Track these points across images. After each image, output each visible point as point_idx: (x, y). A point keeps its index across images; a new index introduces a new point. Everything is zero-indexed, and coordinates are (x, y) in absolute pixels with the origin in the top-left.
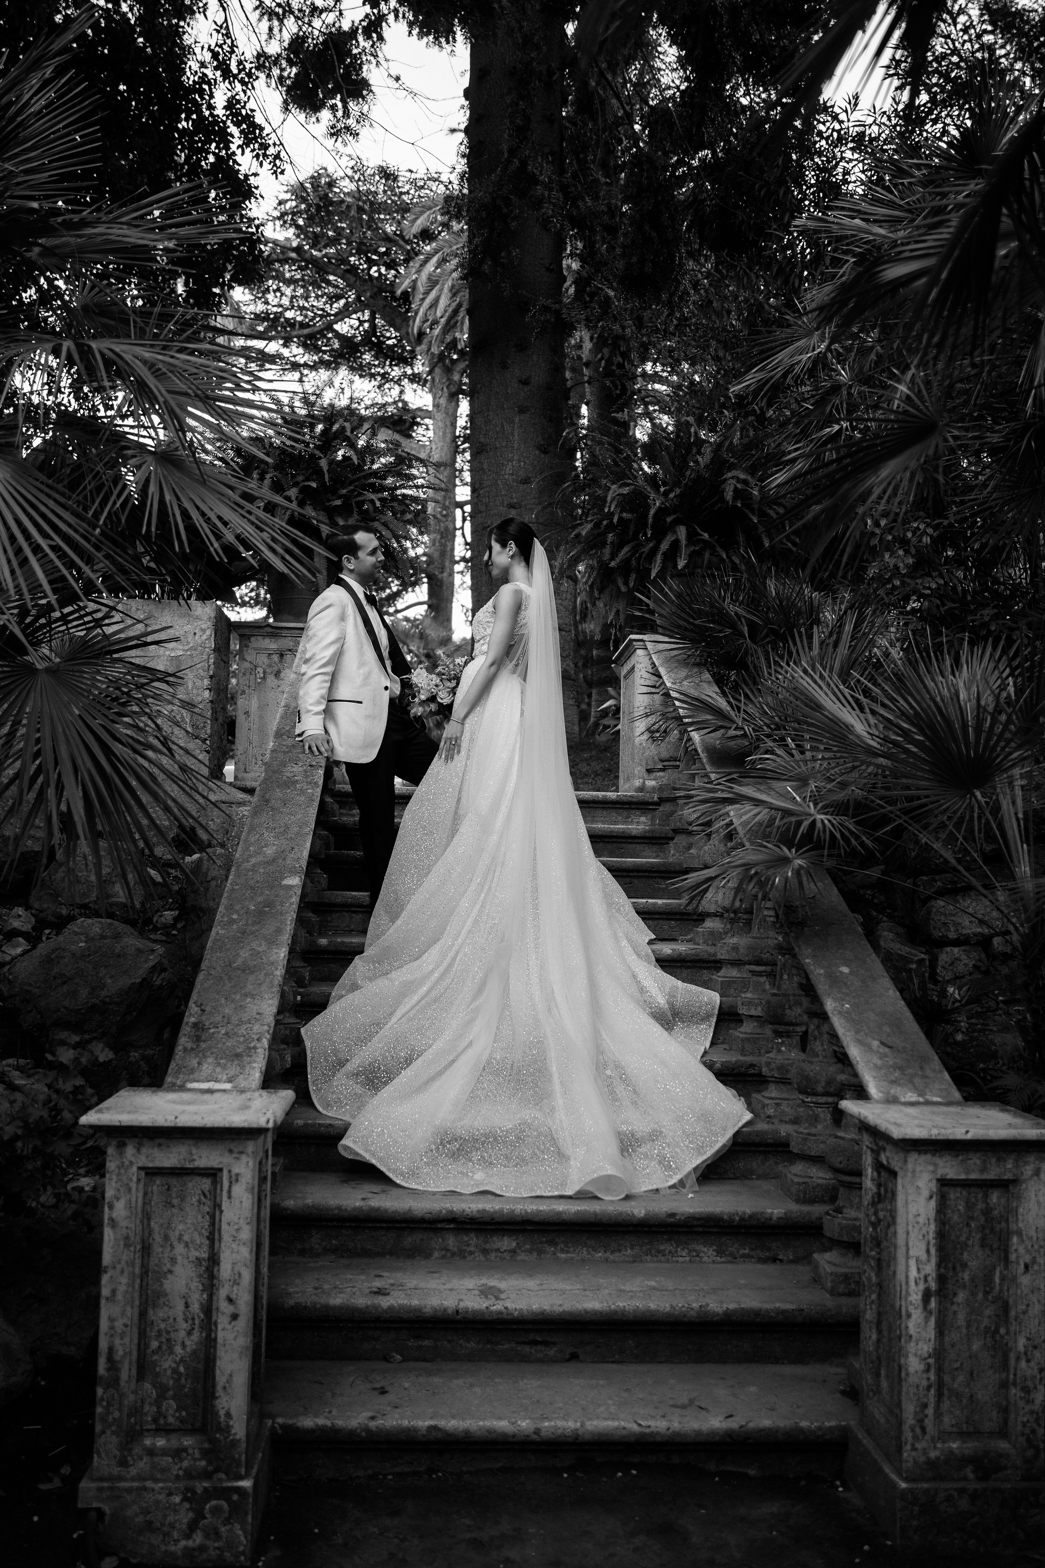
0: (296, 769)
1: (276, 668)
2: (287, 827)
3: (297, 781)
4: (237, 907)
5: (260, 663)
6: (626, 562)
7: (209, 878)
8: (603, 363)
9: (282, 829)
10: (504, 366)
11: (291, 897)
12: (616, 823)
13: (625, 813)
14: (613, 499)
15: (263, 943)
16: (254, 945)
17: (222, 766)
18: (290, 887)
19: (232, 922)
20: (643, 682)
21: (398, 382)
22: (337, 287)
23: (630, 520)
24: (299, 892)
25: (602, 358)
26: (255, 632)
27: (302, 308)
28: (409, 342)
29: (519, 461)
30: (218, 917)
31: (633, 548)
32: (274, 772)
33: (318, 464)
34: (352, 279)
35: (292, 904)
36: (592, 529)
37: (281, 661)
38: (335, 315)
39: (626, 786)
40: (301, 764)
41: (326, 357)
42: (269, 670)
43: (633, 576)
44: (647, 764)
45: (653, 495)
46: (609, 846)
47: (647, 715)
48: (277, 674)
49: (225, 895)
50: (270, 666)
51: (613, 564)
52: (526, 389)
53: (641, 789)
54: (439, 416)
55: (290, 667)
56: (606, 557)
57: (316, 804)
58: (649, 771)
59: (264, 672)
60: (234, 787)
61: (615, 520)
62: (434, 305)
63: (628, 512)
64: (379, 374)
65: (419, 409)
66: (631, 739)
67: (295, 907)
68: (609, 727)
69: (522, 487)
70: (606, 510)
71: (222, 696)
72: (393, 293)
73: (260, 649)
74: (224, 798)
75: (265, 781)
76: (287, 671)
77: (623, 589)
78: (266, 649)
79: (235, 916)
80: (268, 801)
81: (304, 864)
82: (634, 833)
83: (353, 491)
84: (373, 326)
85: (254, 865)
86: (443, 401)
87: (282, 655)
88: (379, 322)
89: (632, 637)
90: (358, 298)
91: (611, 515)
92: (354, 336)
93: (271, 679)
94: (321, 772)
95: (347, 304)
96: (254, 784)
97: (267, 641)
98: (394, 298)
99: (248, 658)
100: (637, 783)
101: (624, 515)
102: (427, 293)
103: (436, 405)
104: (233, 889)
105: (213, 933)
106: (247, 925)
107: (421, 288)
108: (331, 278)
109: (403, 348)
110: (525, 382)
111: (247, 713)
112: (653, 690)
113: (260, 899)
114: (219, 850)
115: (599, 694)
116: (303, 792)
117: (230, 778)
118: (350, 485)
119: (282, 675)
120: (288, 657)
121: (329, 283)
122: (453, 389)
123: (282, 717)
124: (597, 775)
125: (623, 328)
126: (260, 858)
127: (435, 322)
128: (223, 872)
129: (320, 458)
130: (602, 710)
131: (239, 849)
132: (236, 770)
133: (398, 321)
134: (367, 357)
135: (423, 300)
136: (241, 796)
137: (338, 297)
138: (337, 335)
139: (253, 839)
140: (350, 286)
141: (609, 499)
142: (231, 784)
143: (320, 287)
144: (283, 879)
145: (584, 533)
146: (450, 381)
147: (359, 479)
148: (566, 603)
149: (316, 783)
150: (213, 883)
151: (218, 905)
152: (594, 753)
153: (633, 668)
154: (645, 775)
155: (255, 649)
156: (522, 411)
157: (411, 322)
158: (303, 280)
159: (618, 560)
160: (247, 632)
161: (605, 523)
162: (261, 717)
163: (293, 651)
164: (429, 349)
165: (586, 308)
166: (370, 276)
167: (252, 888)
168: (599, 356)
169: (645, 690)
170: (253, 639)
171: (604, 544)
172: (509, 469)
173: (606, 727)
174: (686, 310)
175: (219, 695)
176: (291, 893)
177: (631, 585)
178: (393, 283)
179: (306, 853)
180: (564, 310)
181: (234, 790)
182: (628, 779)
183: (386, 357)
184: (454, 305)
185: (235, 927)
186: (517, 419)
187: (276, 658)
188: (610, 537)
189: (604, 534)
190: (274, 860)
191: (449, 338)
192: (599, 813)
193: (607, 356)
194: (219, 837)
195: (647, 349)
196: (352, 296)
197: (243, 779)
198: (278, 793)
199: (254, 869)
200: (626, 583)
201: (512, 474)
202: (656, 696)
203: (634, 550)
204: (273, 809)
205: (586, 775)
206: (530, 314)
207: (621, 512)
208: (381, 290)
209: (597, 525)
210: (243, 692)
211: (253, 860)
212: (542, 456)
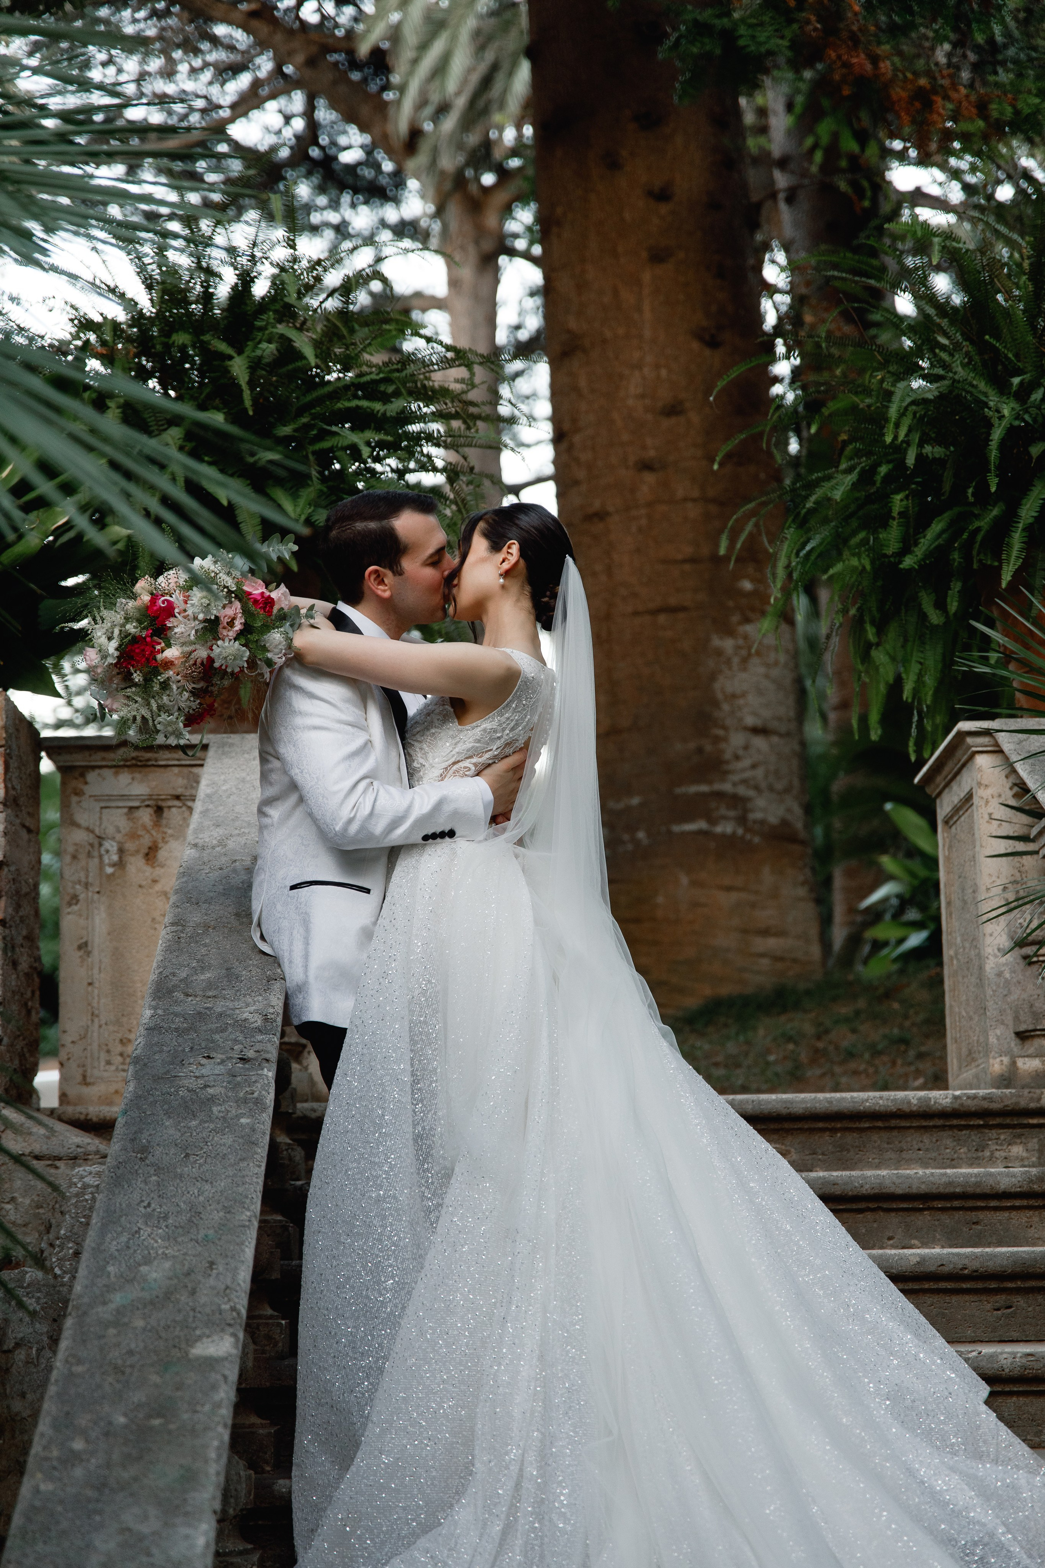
0: (209, 1069)
1: (146, 841)
2: (196, 1212)
3: (212, 1099)
4: (83, 1420)
5: (111, 830)
6: (939, 554)
7: (9, 1344)
8: (818, 156)
9: (183, 1219)
10: (613, 164)
11: (214, 1387)
12: (953, 1163)
13: (975, 1137)
14: (902, 414)
15: (153, 1511)
16: (128, 1518)
17: (31, 1072)
18: (211, 1363)
19: (72, 1458)
20: (994, 828)
21: (369, 240)
22: (231, 48)
23: (941, 462)
24: (233, 1374)
25: (815, 146)
26: (97, 758)
27: (162, 100)
28: (391, 154)
29: (657, 367)
30: (36, 1449)
31: (952, 523)
32: (157, 1079)
33: (227, 371)
34: (264, 29)
35: (218, 1405)
36: (855, 486)
37: (157, 824)
38: (233, 106)
39: (968, 1075)
40: (219, 1057)
41: (216, 197)
42: (130, 846)
43: (956, 586)
44: (1017, 1018)
45: (993, 400)
46: (945, 1218)
47: (1010, 908)
48: (151, 854)
49: (52, 1390)
50: (133, 836)
51: (908, 562)
52: (664, 209)
53: (1007, 1080)
54: (462, 304)
55: (180, 834)
56: (892, 546)
57: (262, 1152)
58: (1023, 1036)
59: (121, 851)
60: (60, 1119)
61: (911, 459)
62: (441, 69)
63: (939, 441)
64: (327, 225)
65: (418, 295)
66: (975, 964)
67: (226, 1412)
68: (886, 944)
69: (667, 423)
70: (888, 439)
71: (26, 910)
72: (351, 53)
73: (110, 798)
74: (38, 1147)
75: (137, 1101)
76: (173, 844)
77: (935, 618)
78: (123, 797)
79: (78, 1445)
80: (144, 1150)
81: (242, 1302)
82: (1005, 1184)
83: (307, 427)
84: (313, 127)
85: (120, 1312)
86: (467, 273)
87: (159, 810)
88: (324, 114)
89: (965, 726)
90: (278, 70)
91: (899, 450)
92: (274, 149)
93: (136, 866)
94: (270, 1073)
95: (257, 84)
96: (114, 1110)
97: (124, 778)
98: (354, 63)
99: (82, 818)
100: (997, 1065)
101: (928, 449)
102: (424, 46)
103: (453, 283)
104: (71, 1374)
105: (26, 1489)
106: (108, 1465)
107: (411, 38)
108: (220, 30)
109: (377, 167)
110: (662, 195)
111: (84, 947)
112: (1021, 847)
113: (138, 1397)
114: (32, 1274)
115: (850, 874)
116: (227, 1124)
117: (49, 1100)
118: (300, 412)
119: (162, 854)
120: (174, 814)
121: (215, 41)
122: (488, 245)
123: (168, 950)
124: (876, 1053)
125: (875, 60)
126: (133, 1293)
127: (443, 109)
128: (42, 1328)
129: (230, 358)
130: (868, 909)
131: (82, 1272)
132: (63, 1079)
133: (365, 110)
134: (303, 190)
135: (415, 61)
136: (76, 1139)
137: (234, 69)
138: (239, 150)
139: (113, 1247)
140: (262, 45)
141: (893, 412)
142: (52, 1112)
143: (197, 51)
144: (191, 1342)
145: (838, 495)
146: (480, 232)
147: (319, 401)
148: (775, 672)
149: (258, 1102)
150: (20, 1355)
151: (35, 1415)
152: (861, 1003)
153: (969, 797)
154: (1014, 1044)
155: (97, 798)
156: (657, 257)
157: (391, 111)
158: (160, 38)
159: (920, 551)
160: (78, 760)
161: (883, 470)
162: (117, 955)
163: (184, 799)
164: (434, 162)
165: (790, 21)
166: (303, 23)
167: (118, 1370)
168: (809, 141)
169: (1003, 846)
170: (91, 776)
171: (884, 520)
172: (634, 385)
173: (878, 945)
174: (997, 29)
175: (18, 907)
176: (214, 1377)
177: (953, 606)
178: (350, 34)
179: (244, 1275)
180: (742, 30)
181: (59, 1127)
182: (970, 1058)
183: (342, 187)
184: (482, 68)
185: (78, 1472)
186: (647, 276)
187: (146, 816)
188: (898, 501)
189: (884, 497)
190: (168, 1295)
191: (473, 139)
192: (913, 1139)
193: (825, 140)
194: (31, 1239)
195: (928, 105)
196: (265, 65)
197: (80, 1100)
198: (169, 1130)
199: (119, 1322)
200: (941, 605)
201: (642, 396)
202: (1027, 860)
203: (955, 528)
204: (158, 1169)
205: (851, 1055)
206: (669, 43)
207: (921, 445)
208: (327, 49)
209: (867, 477)
210: (74, 899)
211: (118, 1299)
212: (707, 352)
